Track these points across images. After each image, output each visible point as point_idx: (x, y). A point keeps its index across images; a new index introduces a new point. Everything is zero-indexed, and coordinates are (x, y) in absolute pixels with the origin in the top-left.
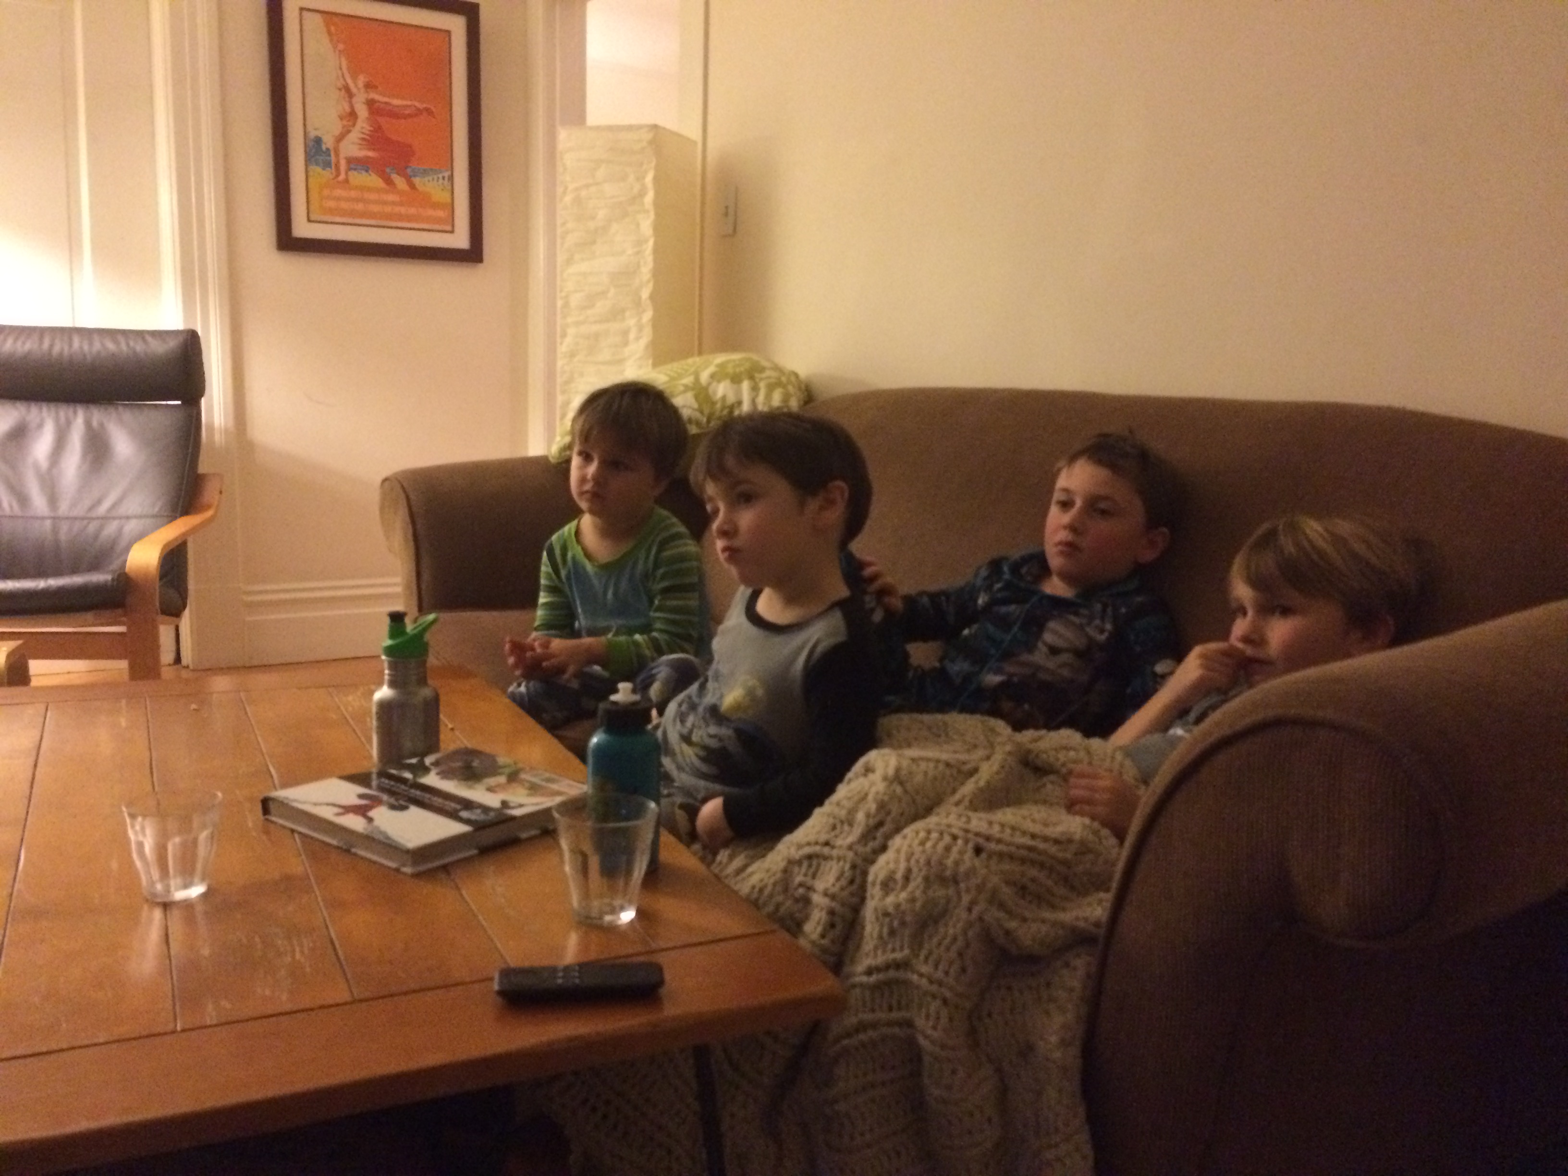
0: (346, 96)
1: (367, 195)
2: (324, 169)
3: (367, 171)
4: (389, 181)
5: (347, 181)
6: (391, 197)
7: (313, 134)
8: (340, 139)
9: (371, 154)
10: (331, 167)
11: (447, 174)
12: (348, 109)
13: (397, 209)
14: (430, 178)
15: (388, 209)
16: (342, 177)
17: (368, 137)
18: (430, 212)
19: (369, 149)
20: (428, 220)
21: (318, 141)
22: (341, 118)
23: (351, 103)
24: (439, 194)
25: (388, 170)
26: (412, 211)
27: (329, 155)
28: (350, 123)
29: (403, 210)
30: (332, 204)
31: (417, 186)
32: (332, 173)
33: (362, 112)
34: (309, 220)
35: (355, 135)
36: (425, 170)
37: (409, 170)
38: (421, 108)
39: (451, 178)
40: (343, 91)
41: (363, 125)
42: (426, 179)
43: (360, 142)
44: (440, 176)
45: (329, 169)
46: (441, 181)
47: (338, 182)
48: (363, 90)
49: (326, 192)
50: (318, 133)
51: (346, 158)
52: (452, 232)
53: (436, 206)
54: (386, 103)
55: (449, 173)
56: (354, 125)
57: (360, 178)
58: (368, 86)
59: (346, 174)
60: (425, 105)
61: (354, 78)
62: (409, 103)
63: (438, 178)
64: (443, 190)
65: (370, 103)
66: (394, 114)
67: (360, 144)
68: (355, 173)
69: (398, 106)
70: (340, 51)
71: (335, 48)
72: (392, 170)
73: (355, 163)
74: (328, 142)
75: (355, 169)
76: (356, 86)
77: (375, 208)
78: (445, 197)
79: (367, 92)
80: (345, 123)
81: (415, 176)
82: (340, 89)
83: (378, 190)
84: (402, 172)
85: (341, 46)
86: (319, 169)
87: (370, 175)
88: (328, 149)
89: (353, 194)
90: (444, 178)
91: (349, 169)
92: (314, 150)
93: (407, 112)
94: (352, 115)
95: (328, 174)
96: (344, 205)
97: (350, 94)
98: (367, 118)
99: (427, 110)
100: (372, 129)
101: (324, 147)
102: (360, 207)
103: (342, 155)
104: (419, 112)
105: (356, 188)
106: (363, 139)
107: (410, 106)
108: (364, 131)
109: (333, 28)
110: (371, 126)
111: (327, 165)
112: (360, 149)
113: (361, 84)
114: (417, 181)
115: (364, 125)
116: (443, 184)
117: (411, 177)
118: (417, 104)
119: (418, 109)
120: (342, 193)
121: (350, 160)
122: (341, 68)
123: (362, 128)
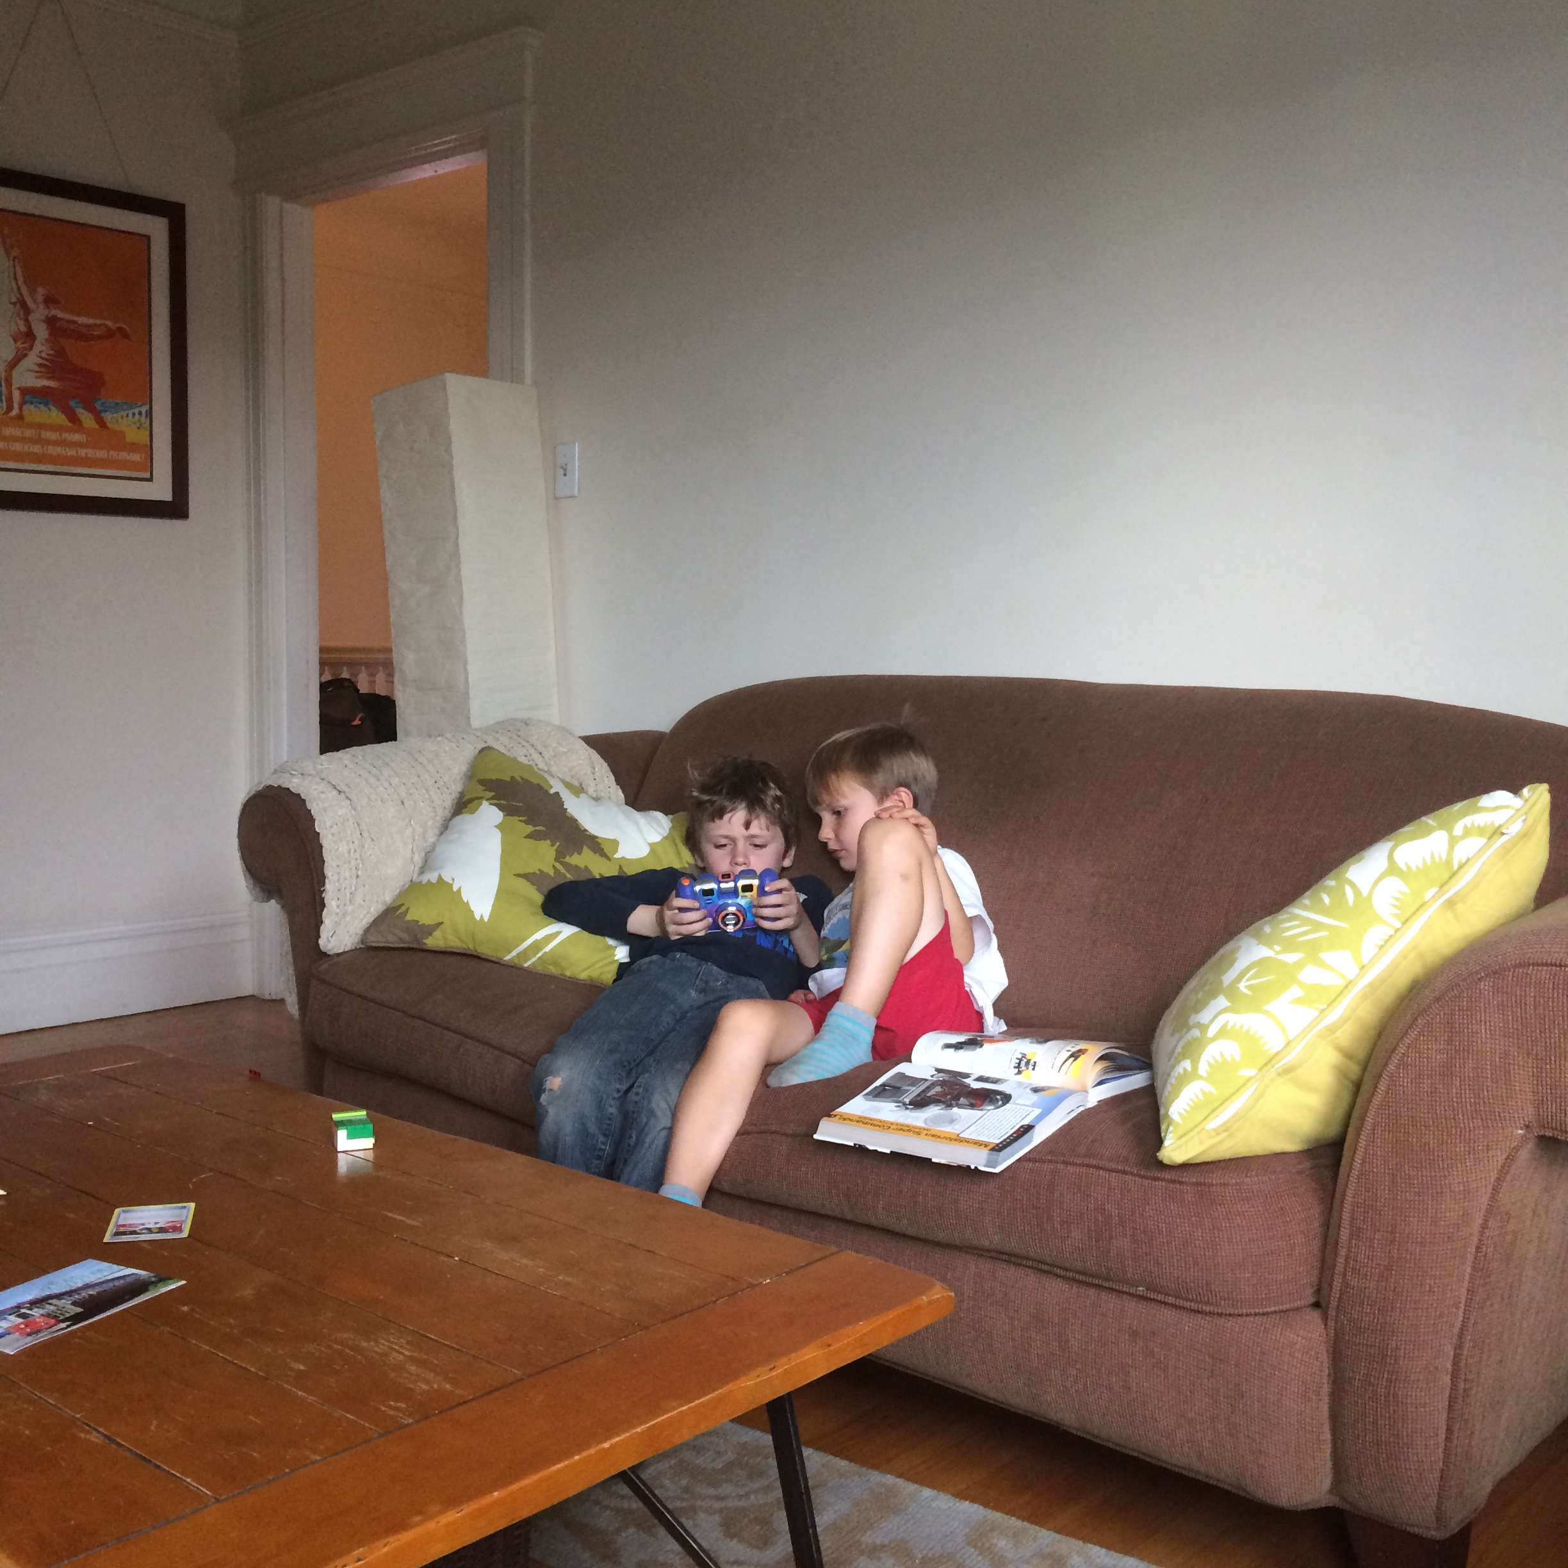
0: (22, 313)
1: (46, 435)
3: (46, 404)
4: (73, 418)
5: (20, 417)
6: (76, 437)
8: (12, 365)
9: (51, 384)
11: (144, 409)
12: (23, 329)
13: (83, 452)
14: (124, 414)
15: (71, 452)
16: (15, 411)
17: (47, 363)
18: (123, 455)
19: (49, 378)
20: (123, 465)
22: (15, 341)
23: (27, 321)
24: (134, 435)
25: (72, 403)
26: (101, 454)
28: (26, 345)
29: (90, 453)
31: (109, 425)
33: (42, 332)
35: (32, 360)
36: (117, 404)
37: (98, 405)
38: (114, 329)
39: (150, 413)
40: (18, 305)
41: (41, 348)
42: (119, 415)
43: (37, 369)
44: (136, 411)
46: (137, 417)
47: (12, 418)
48: (42, 306)
51: (19, 388)
52: (150, 479)
53: (133, 447)
54: (69, 321)
55: (148, 407)
56: (31, 348)
57: (38, 413)
59: (21, 409)
60: (117, 325)
61: (33, 292)
62: (98, 322)
63: (134, 414)
64: (139, 428)
65: (51, 322)
66: (80, 335)
67: (37, 372)
68: (32, 407)
69: (87, 326)
70: (15, 258)
72: (78, 403)
73: (31, 394)
76: (35, 301)
77: (59, 450)
78: (142, 437)
79: (48, 307)
80: (19, 344)
81: (106, 411)
82: (14, 304)
83: (60, 428)
84: (90, 408)
85: (16, 252)
87: (50, 409)
89: (29, 433)
90: (140, 413)
91: (23, 402)
93: (95, 333)
94: (30, 336)
96: (17, 447)
97: (27, 311)
98: (46, 340)
99: (120, 329)
100: (52, 352)
102: (36, 449)
103: (16, 384)
104: (109, 334)
105: (31, 426)
106: (41, 365)
107: (100, 325)
108: (44, 355)
109: (6, 230)
110: (51, 349)
112: (37, 377)
113: (40, 298)
114: (108, 417)
115: (44, 348)
116: (139, 420)
117: (101, 412)
118: (109, 323)
119: (109, 329)
120: (15, 432)
121: (25, 391)
122: (15, 279)
123: (41, 352)
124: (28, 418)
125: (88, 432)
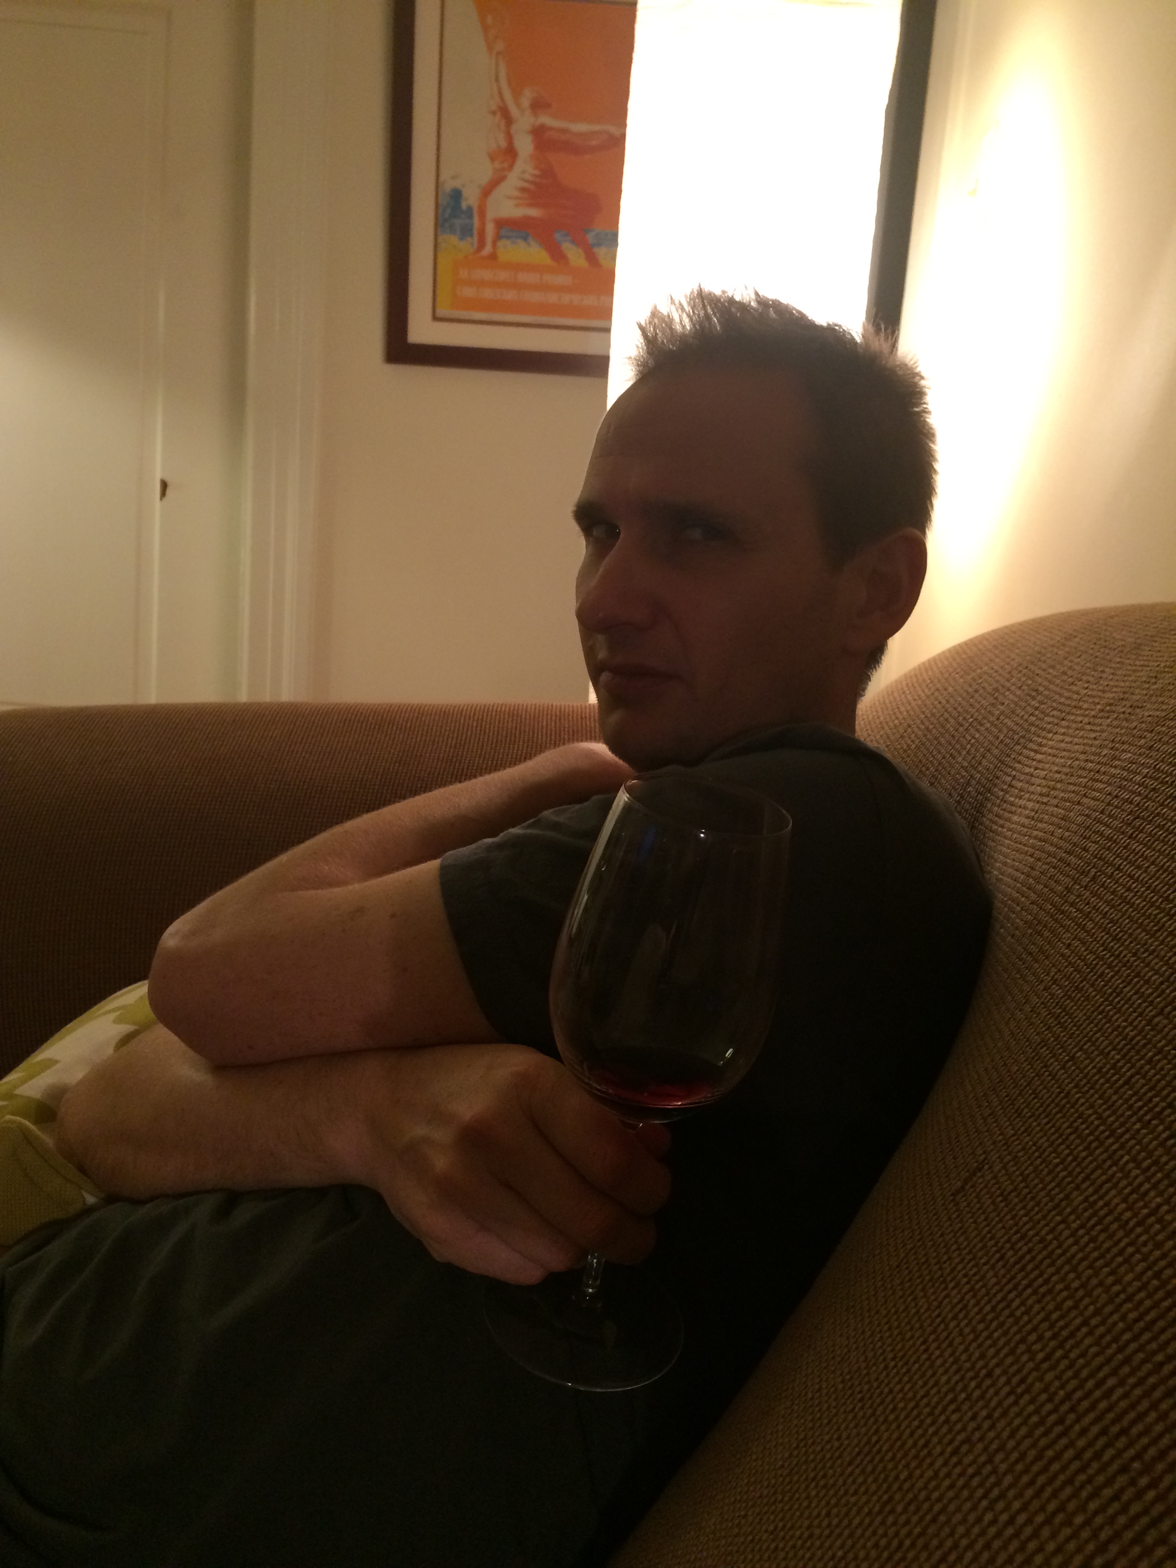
0: (503, 122)
1: (524, 277)
2: (461, 239)
3: (525, 239)
4: (557, 254)
5: (493, 256)
6: (560, 279)
7: (449, 185)
8: (487, 191)
9: (534, 212)
10: (472, 235)
12: (503, 144)
13: (566, 298)
15: (553, 298)
16: (488, 249)
17: (532, 187)
19: (530, 205)
21: (457, 195)
22: (492, 158)
23: (508, 133)
25: (557, 236)
26: (590, 300)
27: (471, 217)
28: (506, 165)
29: (575, 299)
30: (468, 292)
32: (472, 244)
33: (525, 145)
34: (435, 318)
35: (514, 181)
37: (590, 237)
38: (618, 135)
40: (498, 116)
41: (524, 168)
43: (517, 193)
45: (469, 239)
47: (481, 258)
48: (528, 112)
49: (464, 274)
50: (456, 184)
51: (494, 220)
54: (563, 130)
56: (511, 167)
57: (513, 250)
58: (537, 106)
59: (494, 245)
61: (517, 94)
62: (598, 128)
65: (538, 133)
66: (574, 147)
67: (517, 198)
68: (508, 242)
69: (580, 135)
70: (498, 53)
71: (490, 49)
72: (564, 236)
73: (508, 227)
74: (471, 198)
75: (508, 238)
76: (518, 105)
77: (535, 297)
79: (536, 113)
80: (497, 165)
81: (599, 245)
82: (494, 113)
83: (541, 269)
84: (579, 241)
85: (500, 46)
86: (454, 239)
88: (470, 209)
89: (503, 275)
91: (498, 237)
92: (449, 211)
93: (594, 143)
94: (510, 153)
95: (467, 246)
96: (487, 294)
97: (508, 119)
98: (531, 156)
100: (537, 172)
101: (464, 205)
102: (510, 295)
103: (491, 214)
104: (611, 143)
105: (508, 266)
106: (523, 190)
107: (600, 133)
108: (527, 177)
109: (489, 20)
110: (536, 168)
111: (466, 232)
112: (517, 205)
113: (526, 102)
115: (526, 167)
117: (593, 246)
118: (612, 129)
119: (611, 137)
120: (486, 274)
121: (501, 224)
122: (497, 80)
123: (524, 172)
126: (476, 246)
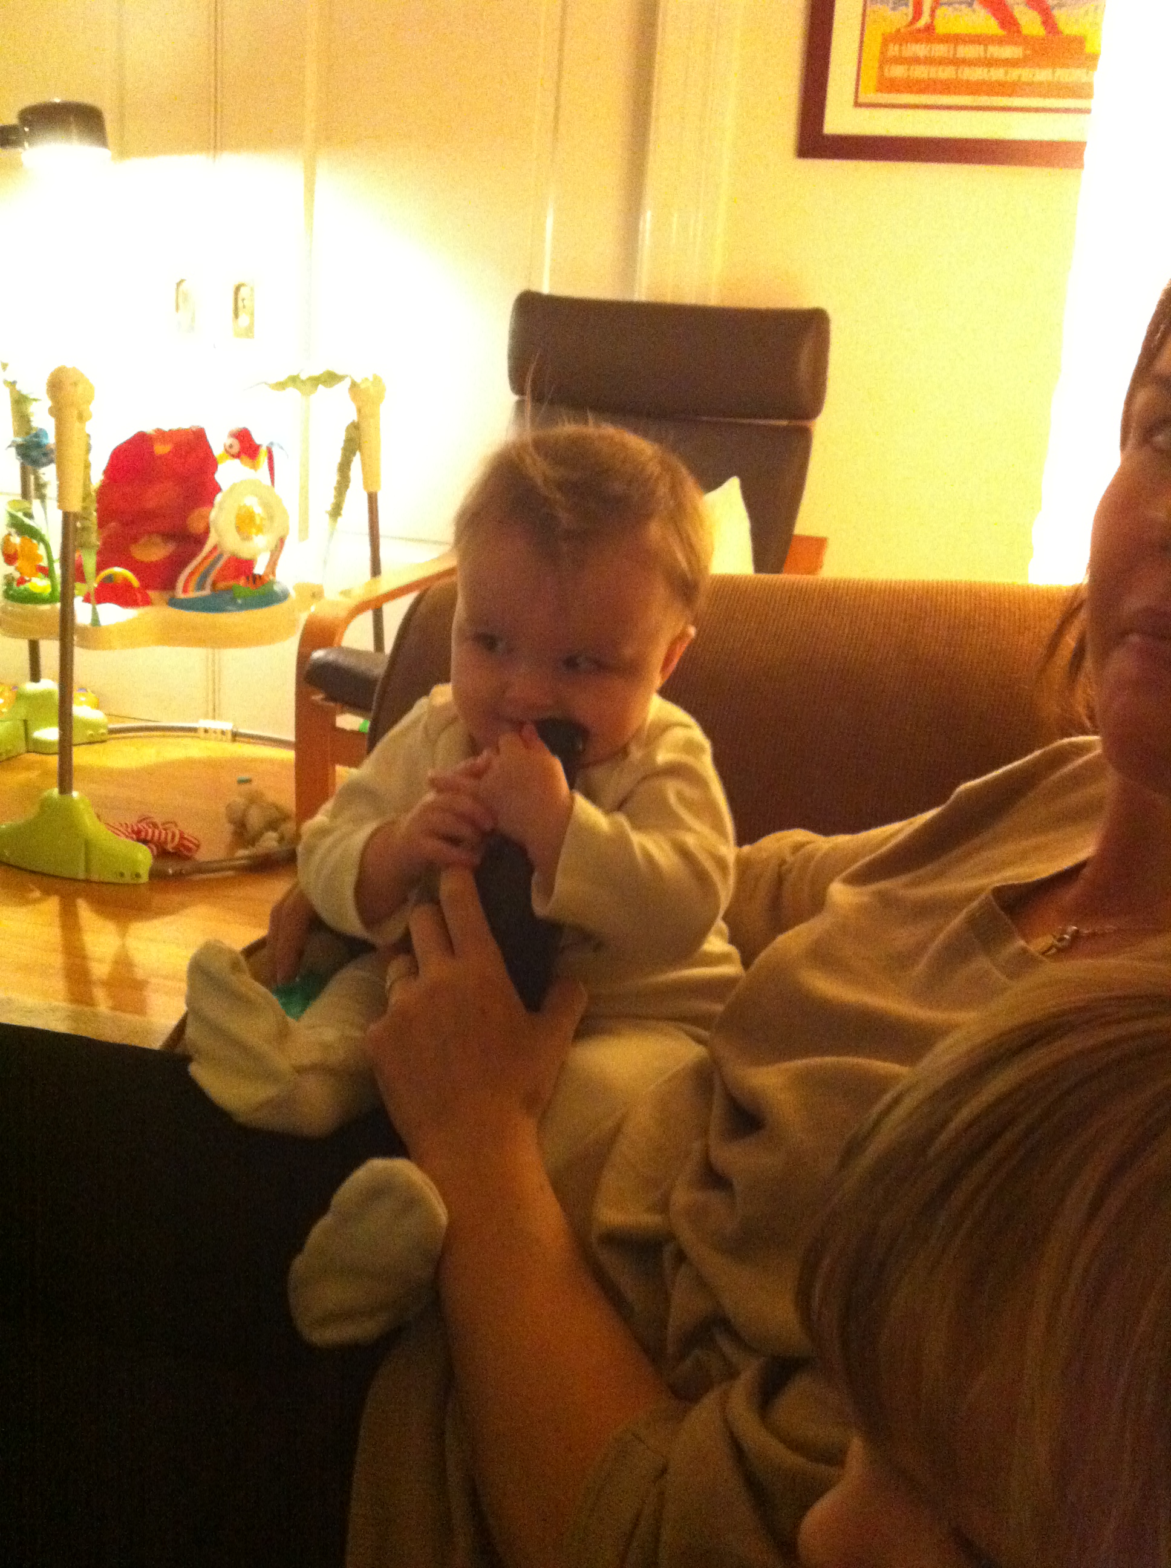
1: (965, 51)
2: (894, 9)
3: (970, 5)
4: (1007, 21)
5: (930, 28)
6: (1008, 52)
10: (907, 5)
13: (1014, 74)
15: (997, 74)
16: (925, 19)
26: (1043, 75)
29: (1026, 74)
30: (898, 72)
32: (906, 15)
34: (857, 104)
47: (919, 31)
49: (893, 50)
57: (956, 18)
75: (950, 4)
77: (977, 74)
81: (1060, 6)
83: (989, 40)
84: (1036, 4)
86: (885, 9)
87: (974, 11)
89: (940, 50)
91: (937, 5)
96: (921, 72)
102: (946, 73)
105: (947, 39)
117: (1052, 8)
120: (920, 50)
124: (941, 28)
125: (1026, 41)
126: (910, 17)
